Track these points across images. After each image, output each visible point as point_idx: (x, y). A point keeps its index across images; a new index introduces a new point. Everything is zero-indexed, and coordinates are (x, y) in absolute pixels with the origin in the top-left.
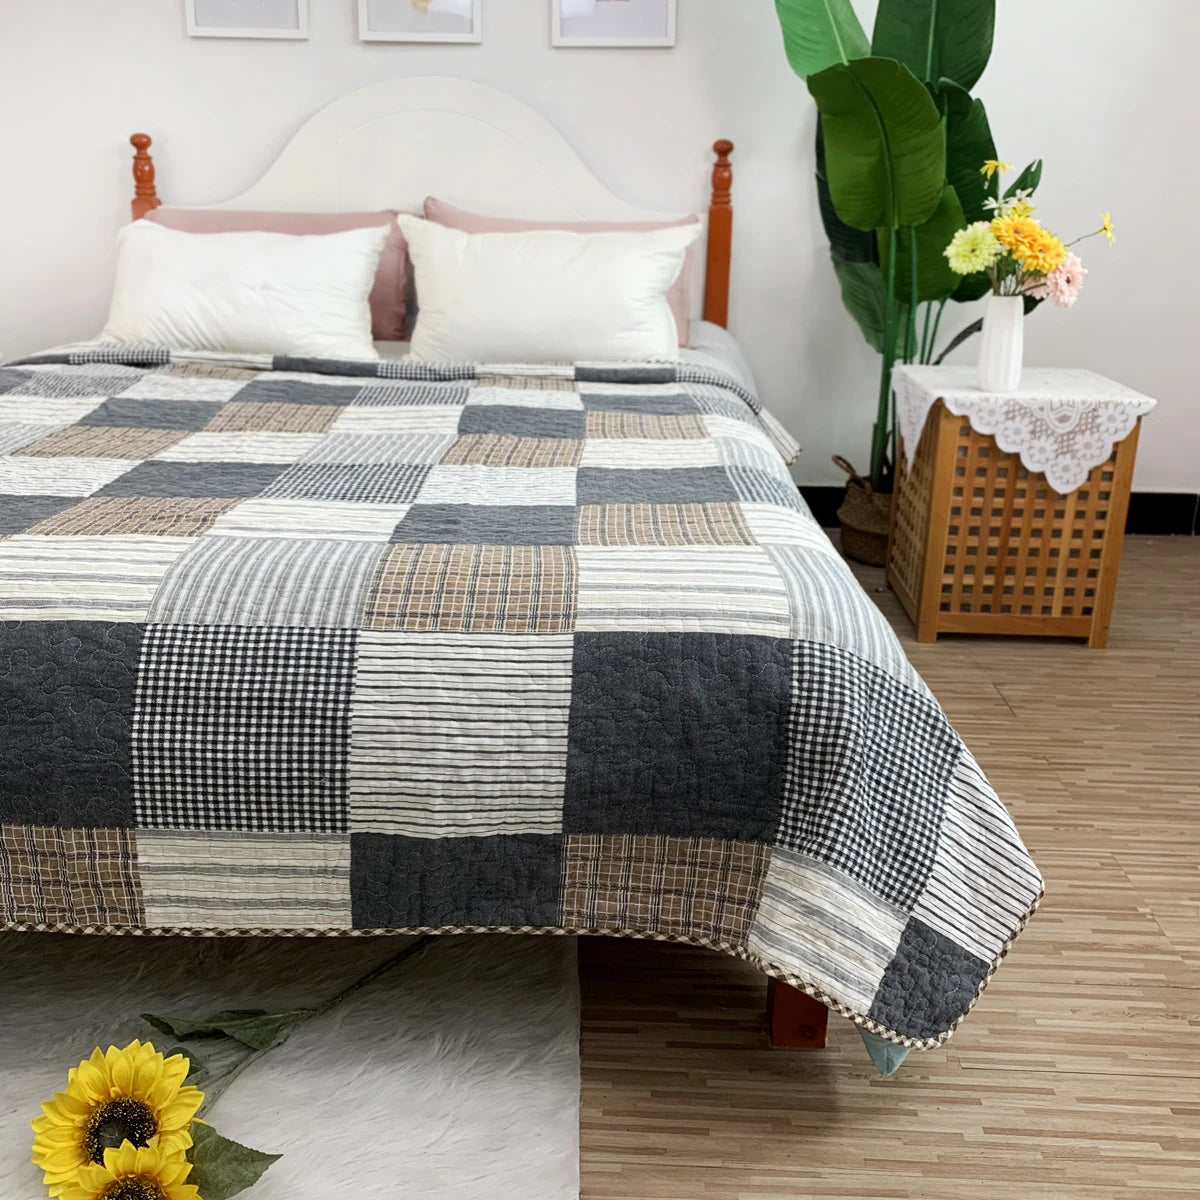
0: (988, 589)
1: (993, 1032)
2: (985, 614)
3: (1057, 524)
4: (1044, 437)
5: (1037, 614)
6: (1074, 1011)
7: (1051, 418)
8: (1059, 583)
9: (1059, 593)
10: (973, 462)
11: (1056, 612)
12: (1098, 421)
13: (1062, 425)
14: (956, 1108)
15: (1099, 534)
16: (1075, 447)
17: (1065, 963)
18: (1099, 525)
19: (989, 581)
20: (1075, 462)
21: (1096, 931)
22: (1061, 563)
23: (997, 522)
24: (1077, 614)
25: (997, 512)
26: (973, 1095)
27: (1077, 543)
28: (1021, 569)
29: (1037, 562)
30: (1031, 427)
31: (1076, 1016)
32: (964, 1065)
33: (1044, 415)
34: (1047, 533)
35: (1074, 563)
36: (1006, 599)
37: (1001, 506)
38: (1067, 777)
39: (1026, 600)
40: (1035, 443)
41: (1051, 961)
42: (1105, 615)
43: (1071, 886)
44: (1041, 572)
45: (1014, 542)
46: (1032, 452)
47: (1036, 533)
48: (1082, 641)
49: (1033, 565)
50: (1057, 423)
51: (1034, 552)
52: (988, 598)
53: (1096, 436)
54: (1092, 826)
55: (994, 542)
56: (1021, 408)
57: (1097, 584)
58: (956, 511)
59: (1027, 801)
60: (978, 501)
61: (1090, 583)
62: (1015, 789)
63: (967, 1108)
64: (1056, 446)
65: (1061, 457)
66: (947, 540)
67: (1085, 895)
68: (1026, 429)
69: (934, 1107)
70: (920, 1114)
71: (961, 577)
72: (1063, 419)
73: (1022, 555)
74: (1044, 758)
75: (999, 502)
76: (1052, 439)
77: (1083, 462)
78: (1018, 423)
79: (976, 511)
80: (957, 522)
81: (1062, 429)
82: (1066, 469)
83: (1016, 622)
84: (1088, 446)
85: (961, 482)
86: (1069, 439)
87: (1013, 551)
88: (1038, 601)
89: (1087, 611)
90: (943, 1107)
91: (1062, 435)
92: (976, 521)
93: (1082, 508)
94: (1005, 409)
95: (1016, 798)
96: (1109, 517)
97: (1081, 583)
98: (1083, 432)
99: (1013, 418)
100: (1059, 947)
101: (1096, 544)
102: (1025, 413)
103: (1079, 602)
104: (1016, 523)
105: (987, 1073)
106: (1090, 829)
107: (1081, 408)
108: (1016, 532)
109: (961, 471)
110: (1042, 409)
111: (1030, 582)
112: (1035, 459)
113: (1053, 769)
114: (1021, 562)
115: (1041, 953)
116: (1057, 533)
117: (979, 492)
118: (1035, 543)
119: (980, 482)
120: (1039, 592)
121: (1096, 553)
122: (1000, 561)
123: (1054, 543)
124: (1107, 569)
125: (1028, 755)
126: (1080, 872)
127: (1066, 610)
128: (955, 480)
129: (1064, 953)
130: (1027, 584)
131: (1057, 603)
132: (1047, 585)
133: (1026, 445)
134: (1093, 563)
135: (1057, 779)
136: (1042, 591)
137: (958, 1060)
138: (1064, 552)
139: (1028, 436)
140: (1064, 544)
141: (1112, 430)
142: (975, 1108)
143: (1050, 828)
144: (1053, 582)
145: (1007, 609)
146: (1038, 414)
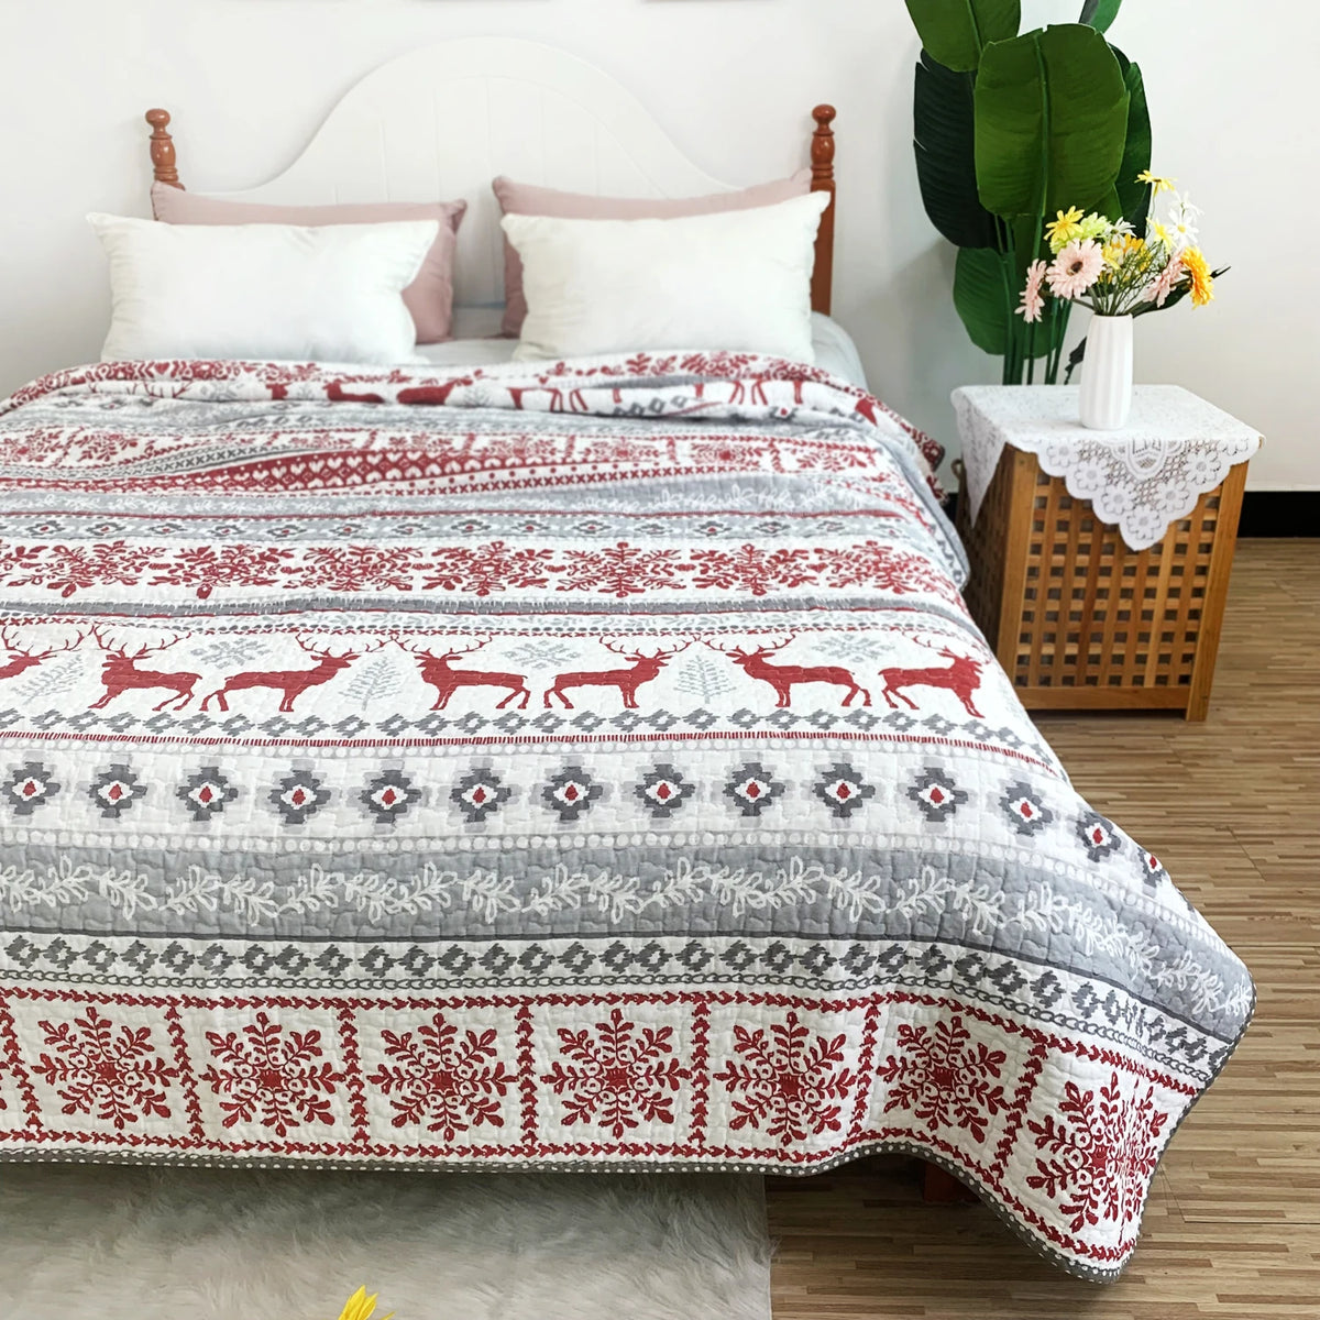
0: (1070, 659)
1: (1213, 1175)
2: (1067, 688)
3: (1150, 583)
4: (1122, 483)
5: (1127, 685)
6: (1297, 1147)
7: (1131, 462)
8: (1152, 650)
9: (1152, 662)
10: (1053, 515)
11: (1149, 683)
12: (1185, 468)
13: (1144, 470)
14: (1185, 1272)
15: (1198, 592)
16: (1156, 497)
17: (1280, 1087)
18: (1199, 582)
19: (1072, 649)
20: (1155, 514)
21: (1309, 1047)
22: (1155, 627)
23: (1080, 582)
24: (1173, 685)
25: (1080, 571)
26: (1201, 1255)
27: (1173, 603)
28: (1108, 635)
29: (1128, 627)
30: (1108, 471)
31: (1300, 1153)
32: (1187, 1218)
33: (1124, 457)
34: (1139, 593)
35: (1170, 626)
36: (1091, 670)
37: (1086, 564)
38: (1256, 852)
39: (1115, 670)
40: (1112, 490)
41: (1266, 1087)
42: (1206, 683)
43: (1275, 991)
44: (1132, 637)
45: (1100, 605)
46: (1106, 499)
47: (1126, 593)
48: (1179, 714)
49: (1122, 631)
50: (1138, 467)
51: (1123, 615)
52: (1070, 670)
53: (1182, 484)
54: (1289, 914)
55: (1078, 605)
56: (1098, 447)
57: (1197, 649)
58: (1033, 572)
59: (1216, 885)
60: (1059, 559)
61: (1188, 649)
62: (1200, 869)
63: (1197, 1272)
64: (1134, 495)
65: (1139, 508)
66: (1023, 604)
67: (1291, 1001)
68: (1102, 473)
69: (1160, 1272)
70: (1148, 1281)
71: (1040, 648)
72: (1146, 464)
73: (1111, 618)
74: (1228, 829)
75: (1083, 560)
76: (1131, 486)
77: (1162, 513)
78: (1092, 465)
79: (1056, 571)
80: (1035, 584)
81: (1143, 474)
82: (1143, 522)
83: (1103, 695)
84: (1170, 495)
85: (1040, 538)
86: (1149, 488)
87: (1099, 615)
88: (1129, 670)
89: (1185, 679)
90: (1171, 1271)
91: (1143, 483)
92: (1056, 583)
93: (1179, 563)
94: (1080, 447)
95: (1204, 881)
96: (1210, 572)
97: (1180, 647)
98: (1166, 480)
99: (1088, 459)
100: (1271, 1068)
101: (1195, 603)
102: (1103, 454)
103: (1176, 669)
104: (1103, 582)
105: (1213, 1228)
106: (1287, 918)
107: (1167, 452)
108: (1102, 593)
109: (1039, 527)
110: (1122, 450)
111: (1119, 649)
112: (1109, 508)
113: (1239, 843)
114: (1109, 626)
115: (1253, 1076)
116: (1151, 593)
117: (1060, 549)
118: (1125, 605)
119: (1061, 537)
120: (1130, 661)
121: (1195, 614)
122: (1085, 627)
123: (1147, 604)
124: (1207, 632)
125: (1208, 825)
126: (1283, 972)
127: (1161, 680)
128: (1032, 537)
129: (1279, 1075)
130: (1116, 652)
131: (1150, 672)
132: (1139, 652)
133: (1100, 491)
134: (1191, 626)
135: (1246, 856)
136: (1133, 659)
137: (1181, 1212)
138: (1158, 614)
139: (1104, 481)
140: (1158, 605)
141: (1200, 480)
142: (1207, 1272)
143: (1245, 918)
144: (1147, 648)
145: (1092, 681)
146: (1117, 456)
